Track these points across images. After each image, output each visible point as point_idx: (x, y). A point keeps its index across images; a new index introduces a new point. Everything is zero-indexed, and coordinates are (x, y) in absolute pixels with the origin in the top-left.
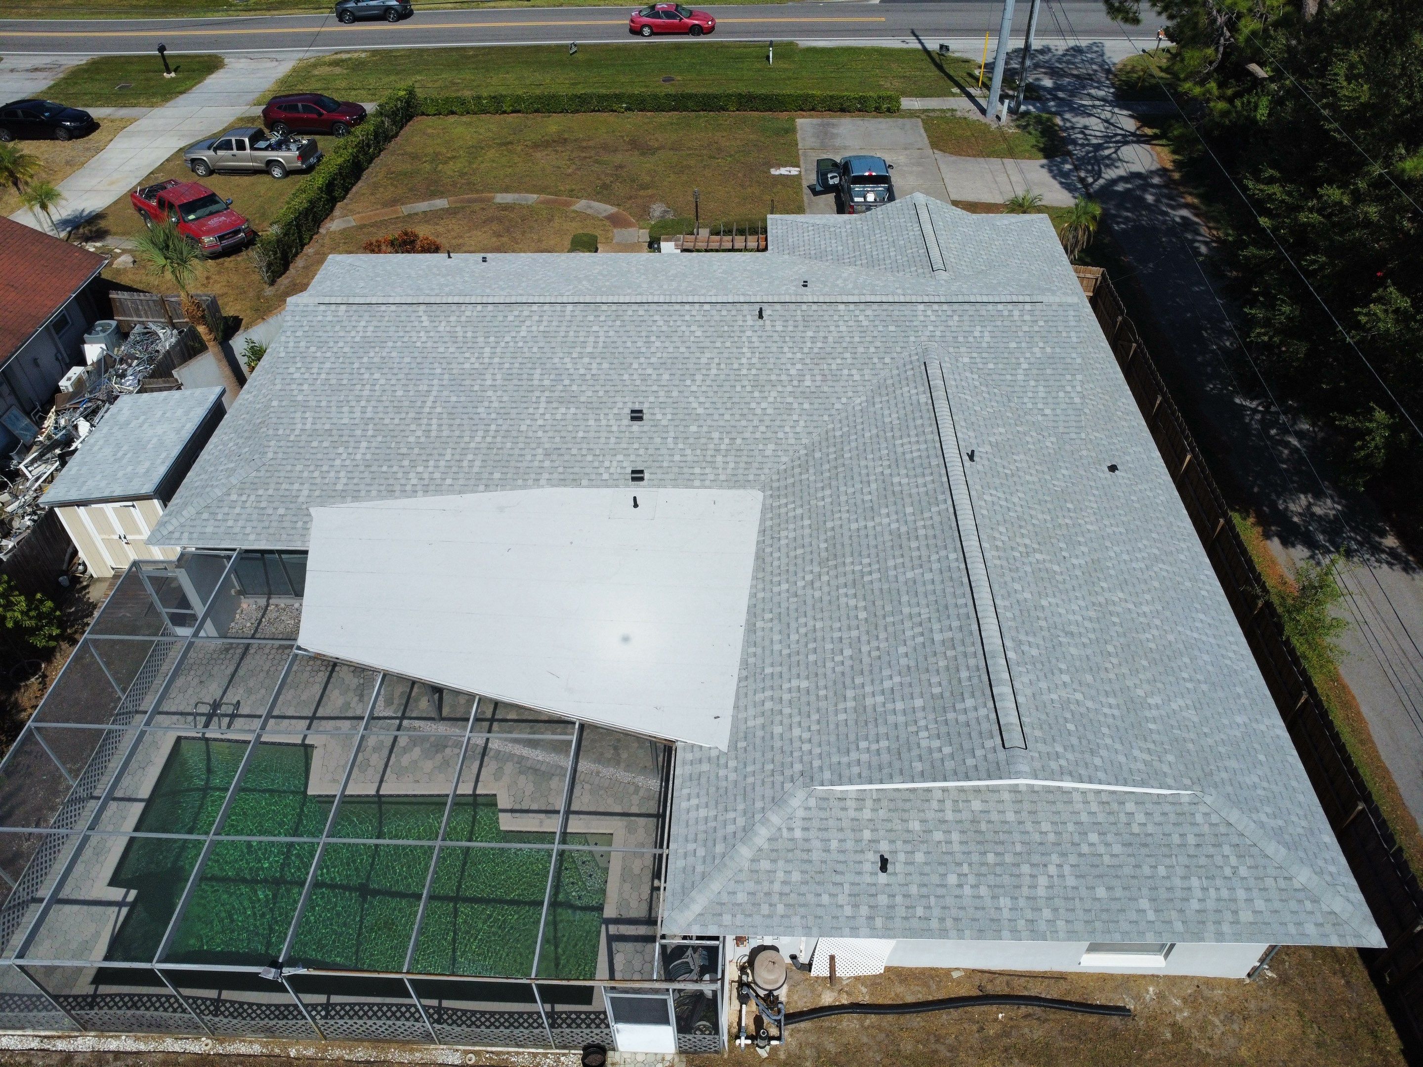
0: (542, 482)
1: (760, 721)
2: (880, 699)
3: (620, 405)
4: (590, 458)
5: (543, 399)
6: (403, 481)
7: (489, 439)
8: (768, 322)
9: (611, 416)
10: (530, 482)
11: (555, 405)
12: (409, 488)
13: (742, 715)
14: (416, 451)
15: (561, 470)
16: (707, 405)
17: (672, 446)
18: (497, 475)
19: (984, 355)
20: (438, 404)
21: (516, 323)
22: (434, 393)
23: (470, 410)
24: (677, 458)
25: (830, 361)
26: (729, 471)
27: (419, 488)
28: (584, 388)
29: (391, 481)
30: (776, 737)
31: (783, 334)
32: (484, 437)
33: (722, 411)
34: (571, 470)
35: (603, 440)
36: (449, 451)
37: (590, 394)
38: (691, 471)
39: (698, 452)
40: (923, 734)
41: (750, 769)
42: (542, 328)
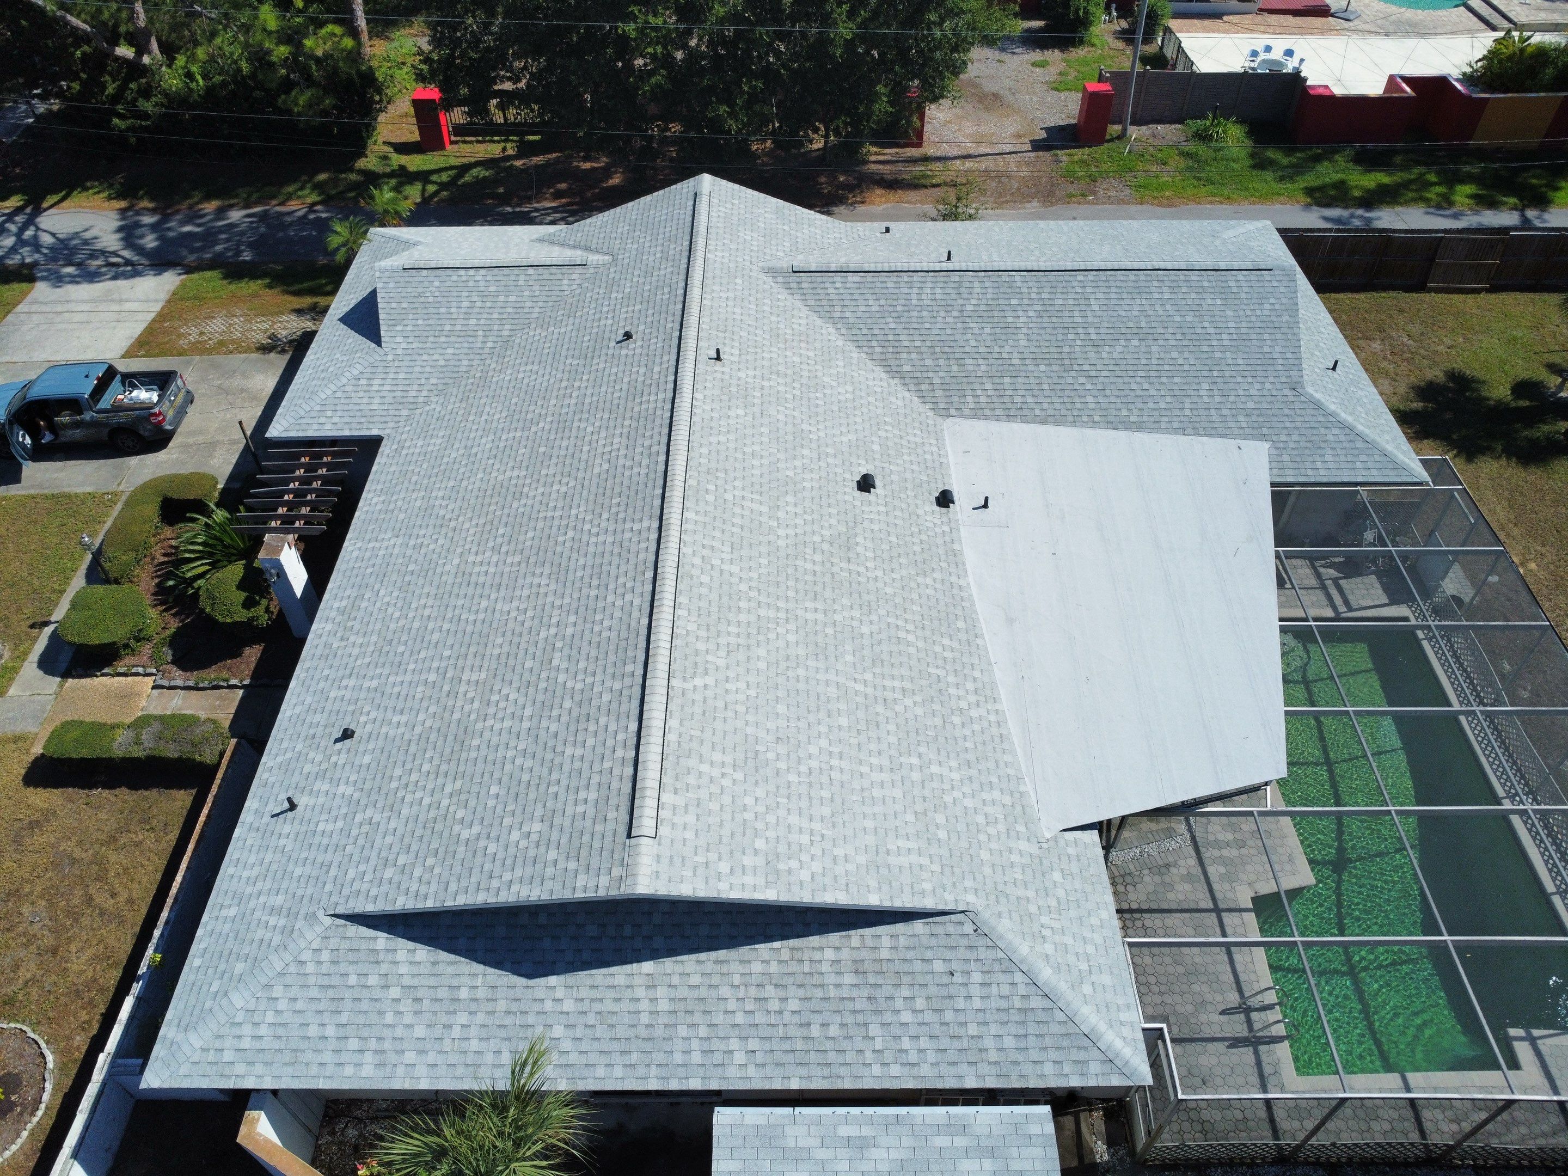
0: (962, 582)
1: (1241, 418)
2: (1225, 336)
4: (924, 537)
5: (843, 565)
6: (985, 724)
7: (910, 627)
8: (726, 356)
9: (865, 509)
10: (964, 595)
11: (852, 555)
12: (993, 718)
13: (1236, 432)
14: (936, 707)
15: (944, 565)
16: (844, 430)
17: (900, 468)
18: (961, 625)
21: (716, 575)
23: (866, 642)
24: (915, 468)
26: (925, 435)
27: (990, 707)
29: (987, 738)
30: (1258, 406)
32: (908, 631)
33: (851, 422)
34: (943, 557)
35: (899, 522)
36: (932, 671)
37: (833, 521)
38: (930, 461)
39: (905, 450)
40: (1259, 313)
41: (1288, 425)
42: (727, 548)
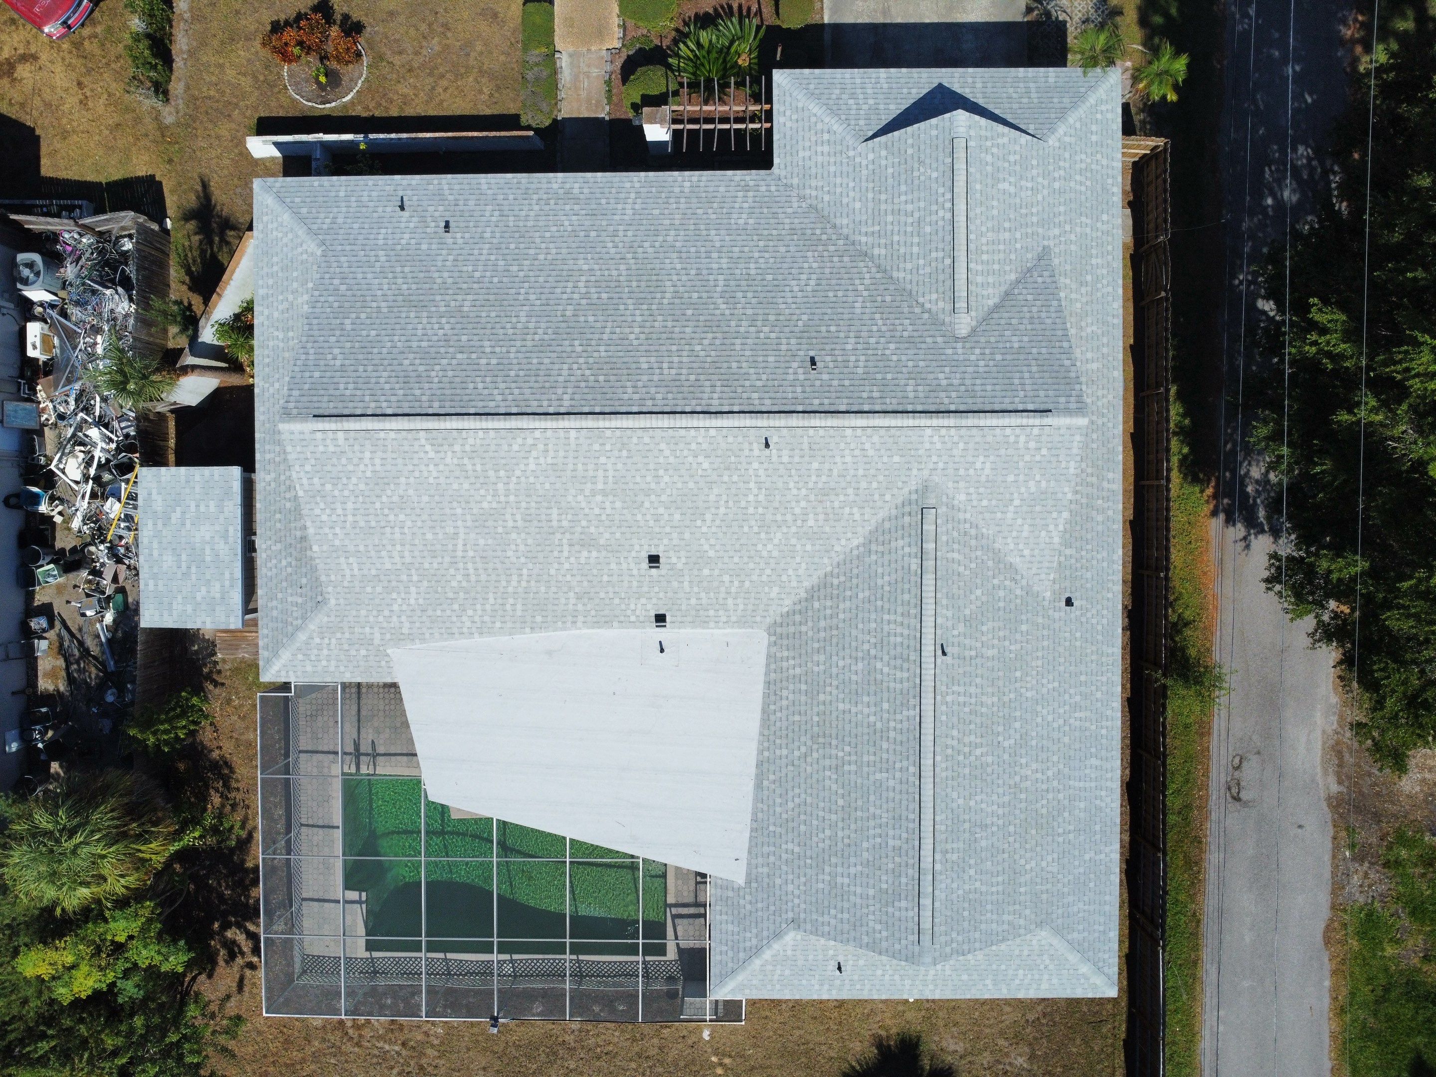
1: (765, 870)
2: (846, 881)
3: (637, 548)
4: (617, 601)
5: (565, 541)
6: (459, 624)
7: (524, 584)
8: (774, 451)
9: (630, 559)
10: (569, 625)
11: (577, 548)
12: (465, 630)
13: (754, 862)
14: (462, 595)
15: (593, 613)
16: (717, 547)
17: (688, 590)
18: (539, 619)
19: (981, 490)
20: (468, 547)
21: (522, 454)
22: (462, 536)
23: (499, 553)
24: (693, 601)
25: (833, 498)
26: (739, 613)
27: (474, 630)
28: (601, 530)
29: (448, 625)
30: (777, 887)
31: (789, 466)
32: (519, 582)
33: (731, 553)
34: (602, 613)
35: (626, 584)
36: (491, 595)
37: (607, 535)
38: (706, 613)
39: (712, 595)
40: (871, 917)
41: (760, 905)
42: (550, 461)
